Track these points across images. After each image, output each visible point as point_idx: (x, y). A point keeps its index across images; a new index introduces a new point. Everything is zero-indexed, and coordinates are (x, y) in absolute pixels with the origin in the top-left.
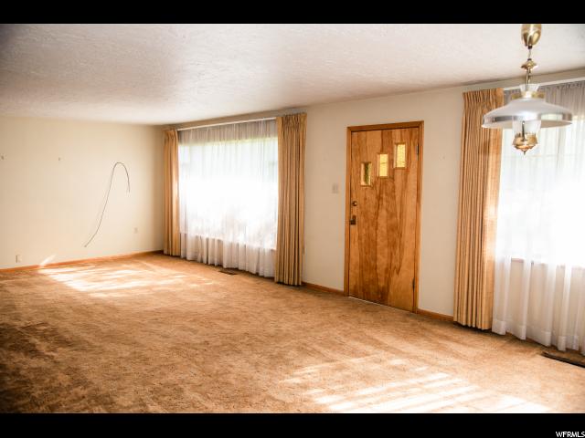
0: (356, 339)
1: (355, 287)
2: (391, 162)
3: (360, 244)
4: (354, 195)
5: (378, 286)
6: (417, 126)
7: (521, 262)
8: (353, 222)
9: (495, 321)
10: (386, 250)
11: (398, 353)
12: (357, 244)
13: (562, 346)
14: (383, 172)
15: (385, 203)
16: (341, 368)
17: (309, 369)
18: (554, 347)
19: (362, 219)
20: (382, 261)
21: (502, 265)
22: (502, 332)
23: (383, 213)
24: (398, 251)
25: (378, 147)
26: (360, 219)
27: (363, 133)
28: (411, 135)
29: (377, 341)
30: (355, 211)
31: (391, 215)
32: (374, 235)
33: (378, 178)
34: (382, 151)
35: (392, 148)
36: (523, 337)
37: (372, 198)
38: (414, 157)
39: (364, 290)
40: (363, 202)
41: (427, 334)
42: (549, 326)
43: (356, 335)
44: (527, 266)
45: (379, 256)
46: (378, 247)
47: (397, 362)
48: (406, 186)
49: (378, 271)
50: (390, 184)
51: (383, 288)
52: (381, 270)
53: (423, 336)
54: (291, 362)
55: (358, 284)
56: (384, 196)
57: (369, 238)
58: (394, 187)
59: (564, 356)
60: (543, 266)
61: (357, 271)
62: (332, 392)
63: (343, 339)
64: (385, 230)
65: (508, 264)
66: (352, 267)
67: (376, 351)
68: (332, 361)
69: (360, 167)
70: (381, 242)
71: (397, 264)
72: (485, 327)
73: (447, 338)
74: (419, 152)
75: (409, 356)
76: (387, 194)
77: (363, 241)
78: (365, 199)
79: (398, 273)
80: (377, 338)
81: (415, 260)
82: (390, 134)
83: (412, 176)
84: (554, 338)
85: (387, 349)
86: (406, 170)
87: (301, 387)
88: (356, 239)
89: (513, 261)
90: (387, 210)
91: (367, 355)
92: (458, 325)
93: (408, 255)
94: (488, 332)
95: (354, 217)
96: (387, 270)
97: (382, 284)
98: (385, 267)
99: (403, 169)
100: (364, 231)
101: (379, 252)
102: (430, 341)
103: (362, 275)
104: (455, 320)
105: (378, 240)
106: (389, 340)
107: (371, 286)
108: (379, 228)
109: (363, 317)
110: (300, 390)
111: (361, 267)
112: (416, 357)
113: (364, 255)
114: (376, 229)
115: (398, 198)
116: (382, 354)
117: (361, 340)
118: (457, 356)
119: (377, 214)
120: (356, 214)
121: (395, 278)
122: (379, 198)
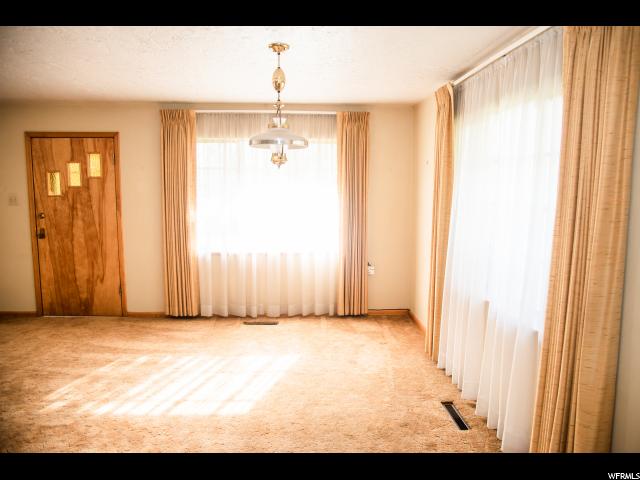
0: (88, 351)
1: (51, 304)
2: (84, 171)
3: (53, 259)
4: (39, 205)
5: (80, 299)
6: (113, 137)
7: (219, 255)
8: (40, 235)
9: (203, 307)
10: (86, 261)
11: (138, 352)
12: (48, 258)
13: (254, 315)
14: (75, 180)
15: (80, 213)
16: (96, 379)
17: (63, 390)
18: (249, 316)
19: (53, 231)
20: (82, 272)
21: (204, 259)
22: (210, 315)
23: (79, 223)
24: (100, 260)
25: (67, 154)
26: (51, 232)
27: (47, 141)
28: (106, 145)
29: (109, 347)
30: (43, 224)
31: (89, 224)
32: (70, 247)
33: (70, 187)
34: (73, 160)
35: (85, 158)
36: (226, 314)
37: (64, 209)
38: (111, 167)
39: (62, 305)
40: (52, 212)
41: (148, 330)
42: (244, 301)
43: (85, 348)
44: (224, 257)
45: (77, 267)
46: (76, 259)
47: (143, 359)
48: (103, 195)
49: (78, 283)
50: (85, 194)
51: (87, 299)
52: (82, 283)
53: (148, 333)
54: (36, 390)
55: (55, 301)
56: (79, 206)
57: (64, 250)
58: (90, 196)
59: (258, 321)
60: (235, 256)
61: (52, 287)
62: (107, 400)
63: (74, 355)
64: (82, 240)
65: (209, 258)
66: (44, 284)
67: (117, 356)
68: (82, 376)
69: (46, 176)
70: (79, 253)
71: (101, 273)
72: (195, 314)
73: (169, 330)
74: (116, 161)
75: (149, 352)
76: (82, 204)
77: (57, 255)
78: (55, 210)
79: (102, 281)
80: (109, 345)
81: (120, 266)
82: (81, 144)
83: (110, 185)
84: (248, 309)
85: (125, 351)
86: (102, 180)
87: (70, 407)
88: (47, 253)
89: (213, 255)
90: (83, 220)
91: (111, 361)
92: (172, 318)
93: (111, 262)
94: (199, 317)
95: (43, 230)
96: (88, 280)
97: (84, 296)
98: (86, 278)
99: (98, 178)
100: (56, 244)
101: (77, 263)
102: (157, 335)
103: (58, 290)
104: (167, 314)
105: (76, 251)
106: (121, 344)
107: (71, 300)
108: (75, 239)
109: (78, 331)
110: (71, 410)
111: (56, 282)
112: (156, 351)
113: (59, 269)
114: (72, 240)
115: (95, 207)
116: (125, 357)
117: (93, 351)
118: (187, 341)
119: (72, 225)
120: (43, 226)
121: (99, 287)
122: (73, 208)
